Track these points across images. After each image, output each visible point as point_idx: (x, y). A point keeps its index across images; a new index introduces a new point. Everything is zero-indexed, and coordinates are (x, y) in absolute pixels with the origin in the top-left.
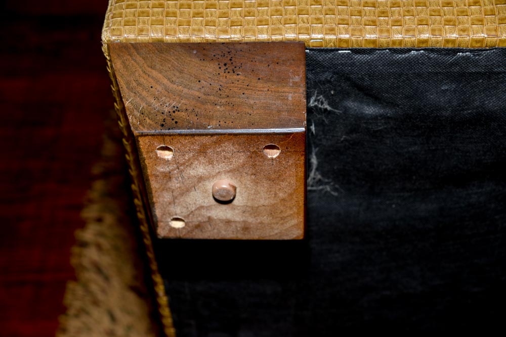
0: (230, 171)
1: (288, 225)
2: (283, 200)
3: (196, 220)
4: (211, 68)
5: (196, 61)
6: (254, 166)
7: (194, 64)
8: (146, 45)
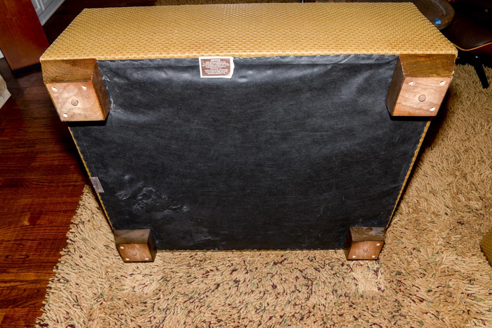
0: (75, 95)
1: (97, 115)
2: (93, 105)
3: (70, 114)
4: (69, 65)
5: (65, 64)
6: (81, 93)
7: (64, 65)
8: (51, 61)
